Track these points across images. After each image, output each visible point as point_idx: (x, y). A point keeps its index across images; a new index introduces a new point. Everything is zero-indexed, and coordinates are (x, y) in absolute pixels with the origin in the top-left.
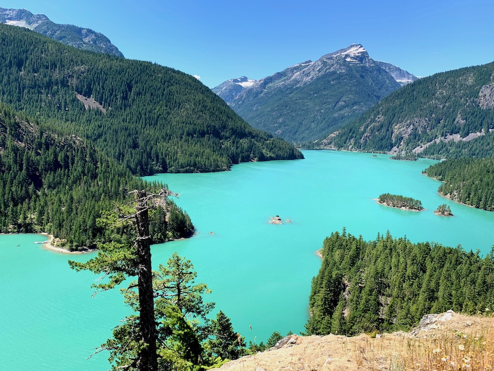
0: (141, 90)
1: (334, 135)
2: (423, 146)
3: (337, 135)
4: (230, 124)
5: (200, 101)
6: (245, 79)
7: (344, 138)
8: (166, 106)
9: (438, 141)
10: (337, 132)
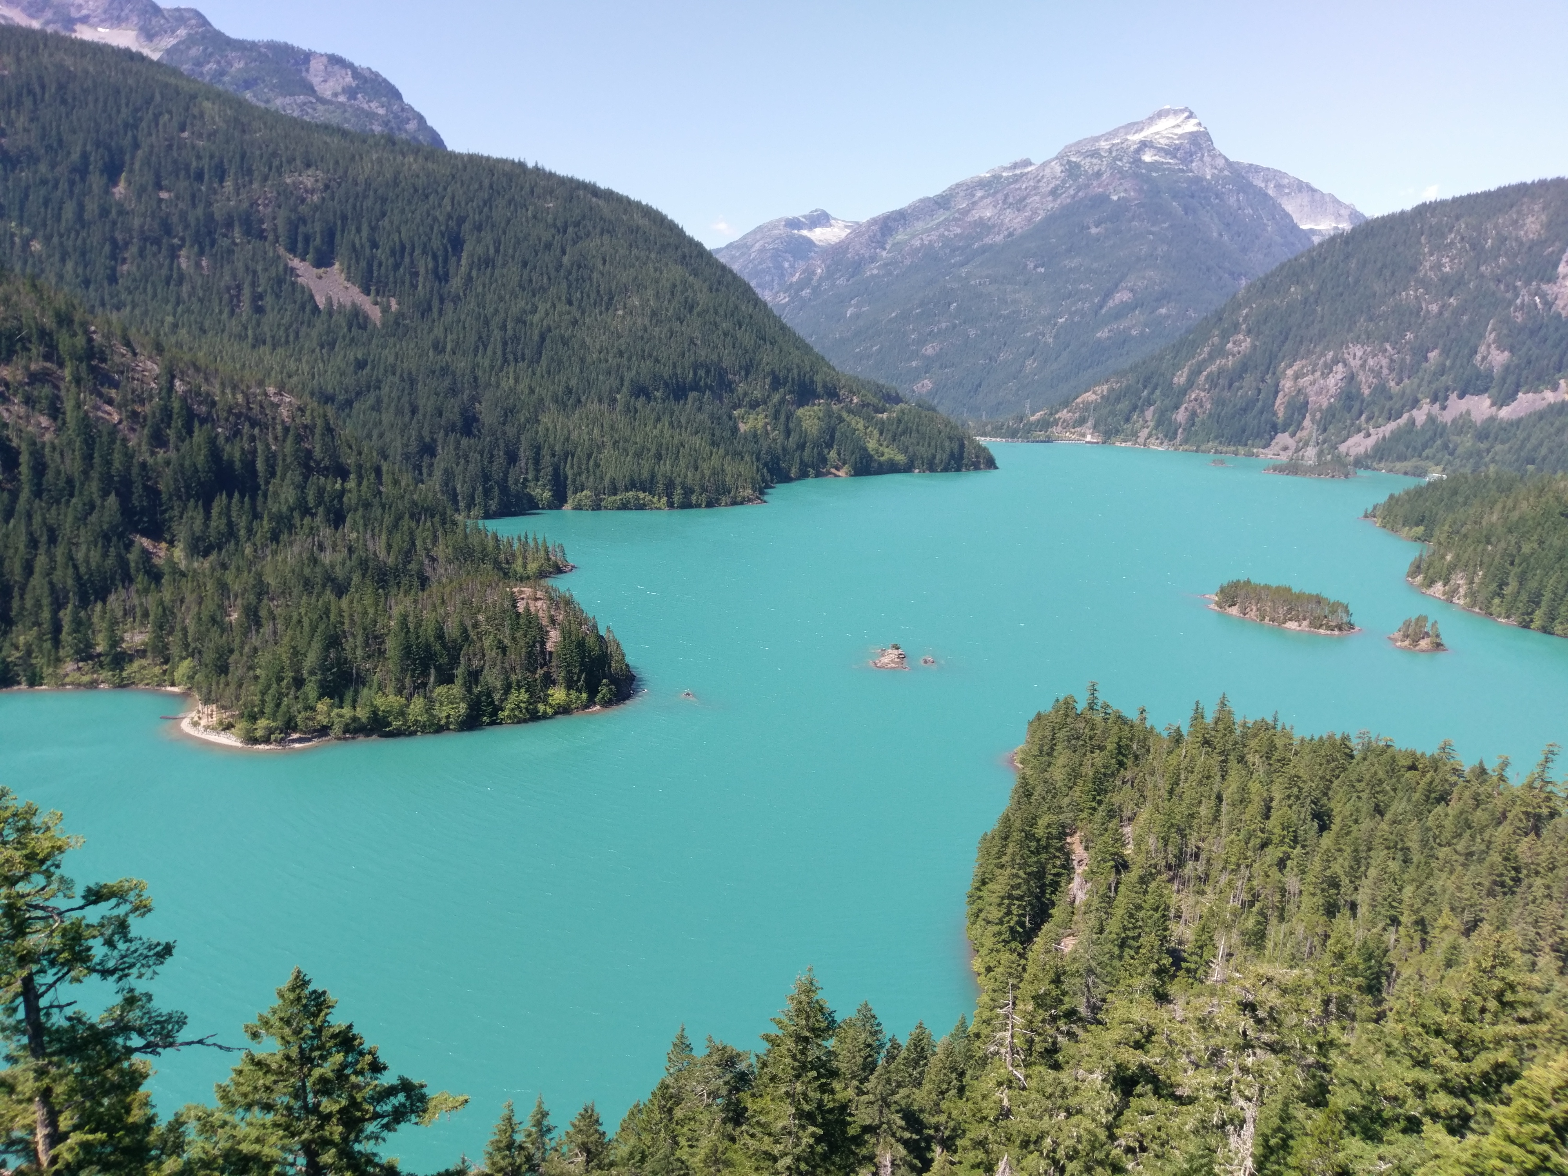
0: (492, 251)
1: (1094, 397)
2: (1372, 431)
3: (1103, 397)
4: (768, 358)
5: (674, 286)
6: (821, 219)
7: (1124, 405)
8: (570, 303)
9: (1420, 416)
10: (1105, 387)
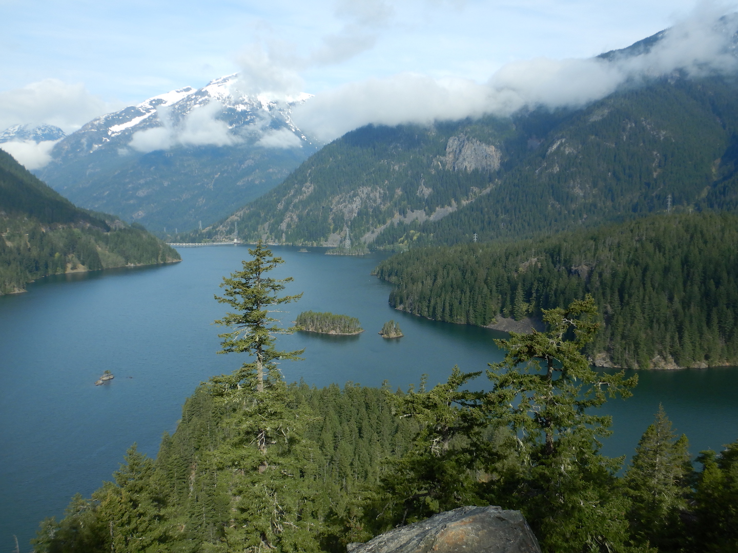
1: (236, 218)
2: (375, 230)
3: (241, 218)
7: (252, 222)
9: (395, 221)
10: (242, 212)
